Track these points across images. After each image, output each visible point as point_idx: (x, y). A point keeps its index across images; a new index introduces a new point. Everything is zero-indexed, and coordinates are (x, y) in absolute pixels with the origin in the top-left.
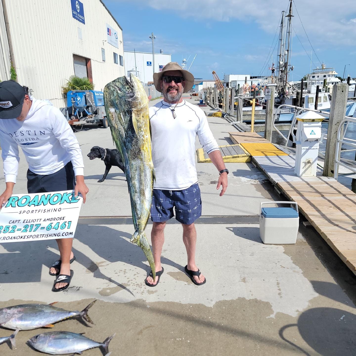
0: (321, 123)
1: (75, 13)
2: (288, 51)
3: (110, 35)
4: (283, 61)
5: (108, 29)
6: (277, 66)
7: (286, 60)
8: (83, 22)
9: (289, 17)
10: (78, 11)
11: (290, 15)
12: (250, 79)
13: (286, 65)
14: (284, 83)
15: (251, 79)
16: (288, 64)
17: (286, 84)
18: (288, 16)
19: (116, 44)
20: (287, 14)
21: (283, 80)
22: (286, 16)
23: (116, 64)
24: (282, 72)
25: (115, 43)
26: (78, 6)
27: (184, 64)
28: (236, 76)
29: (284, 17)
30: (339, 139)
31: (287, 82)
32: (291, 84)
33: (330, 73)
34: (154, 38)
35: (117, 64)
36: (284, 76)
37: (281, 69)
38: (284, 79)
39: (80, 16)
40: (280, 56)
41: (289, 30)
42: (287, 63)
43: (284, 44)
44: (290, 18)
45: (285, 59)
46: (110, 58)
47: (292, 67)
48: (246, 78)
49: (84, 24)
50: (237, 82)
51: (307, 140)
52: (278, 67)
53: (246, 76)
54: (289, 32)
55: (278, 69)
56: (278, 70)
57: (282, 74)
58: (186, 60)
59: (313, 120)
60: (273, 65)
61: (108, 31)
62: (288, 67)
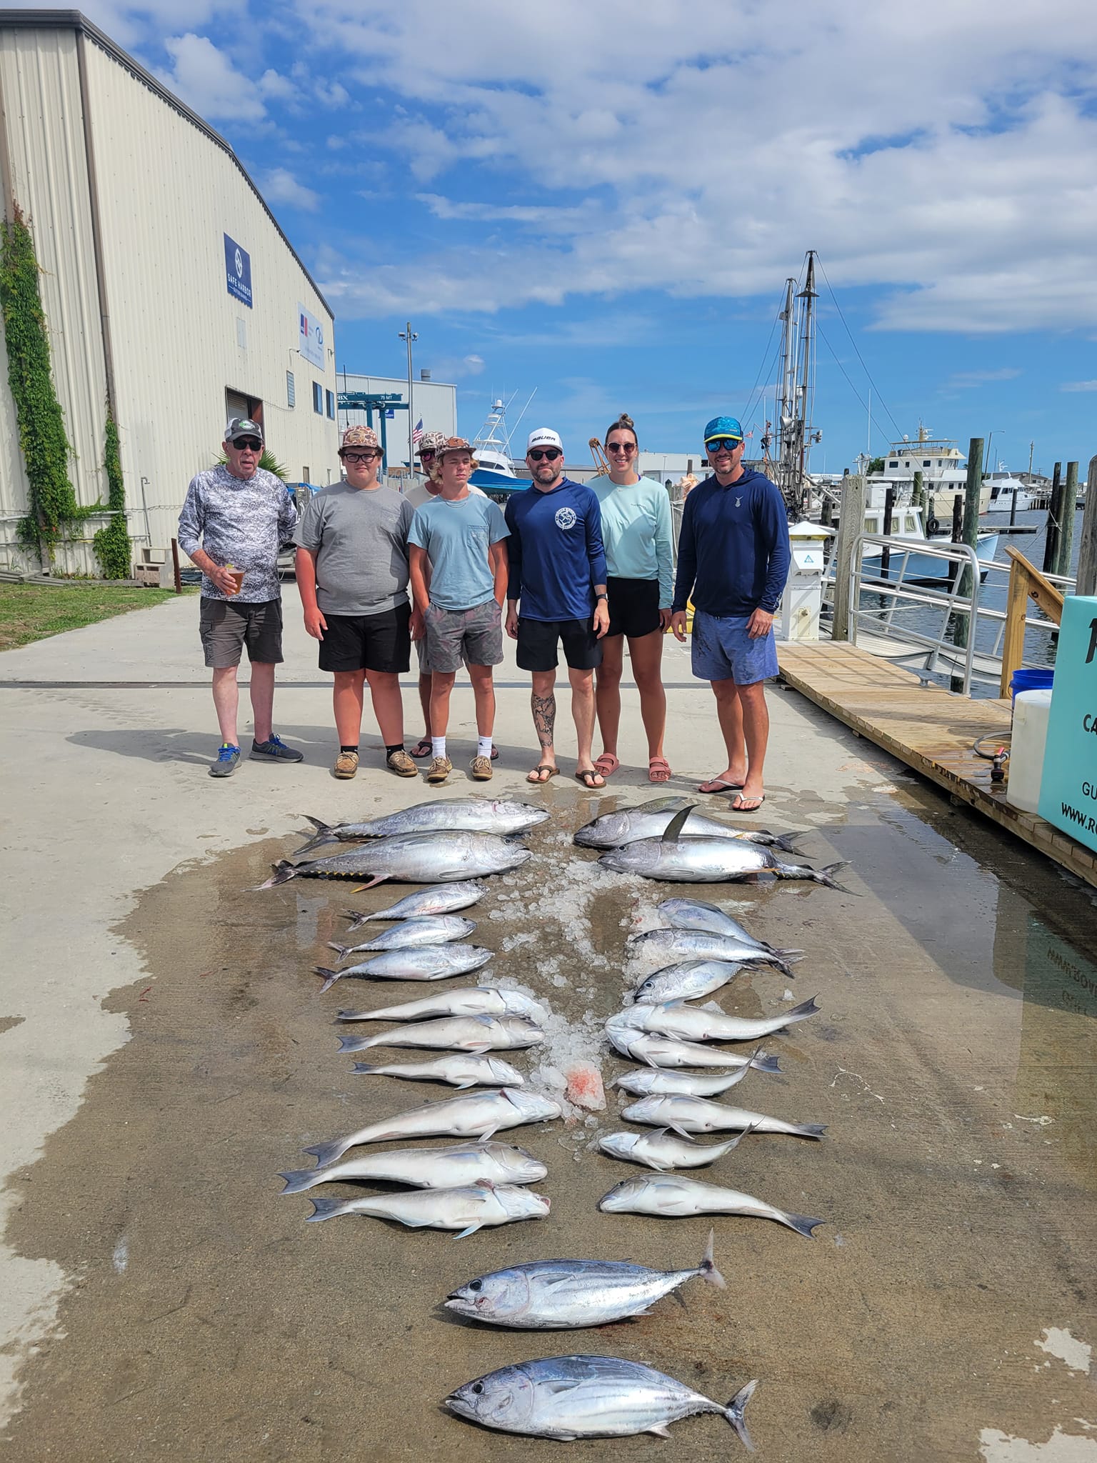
0: (823, 542)
1: (233, 280)
2: (804, 388)
3: (306, 335)
4: (790, 416)
5: (302, 316)
6: (777, 430)
7: (800, 413)
8: (249, 303)
9: (807, 298)
10: (240, 276)
11: (809, 292)
12: (702, 466)
13: (799, 427)
14: (794, 476)
15: (705, 468)
16: (806, 424)
17: (800, 481)
18: (803, 295)
19: (319, 358)
20: (801, 289)
21: (793, 468)
22: (798, 296)
23: (317, 415)
24: (788, 447)
25: (316, 356)
26: (239, 264)
27: (497, 416)
28: (659, 456)
29: (792, 296)
30: (854, 571)
31: (803, 473)
32: (815, 481)
33: (944, 457)
34: (413, 338)
35: (321, 413)
36: (796, 458)
37: (786, 438)
38: (795, 465)
39: (243, 288)
40: (784, 401)
41: (808, 333)
42: (803, 421)
43: (792, 368)
44: (809, 301)
45: (797, 412)
46: (304, 397)
47: (818, 433)
48: (690, 462)
49: (251, 308)
50: (662, 474)
51: (799, 574)
52: (779, 432)
53: (690, 457)
54: (807, 338)
55: (779, 438)
56: (779, 441)
57: (788, 452)
58: (503, 403)
59: (809, 538)
60: (769, 426)
61: (302, 325)
62: (806, 433)
